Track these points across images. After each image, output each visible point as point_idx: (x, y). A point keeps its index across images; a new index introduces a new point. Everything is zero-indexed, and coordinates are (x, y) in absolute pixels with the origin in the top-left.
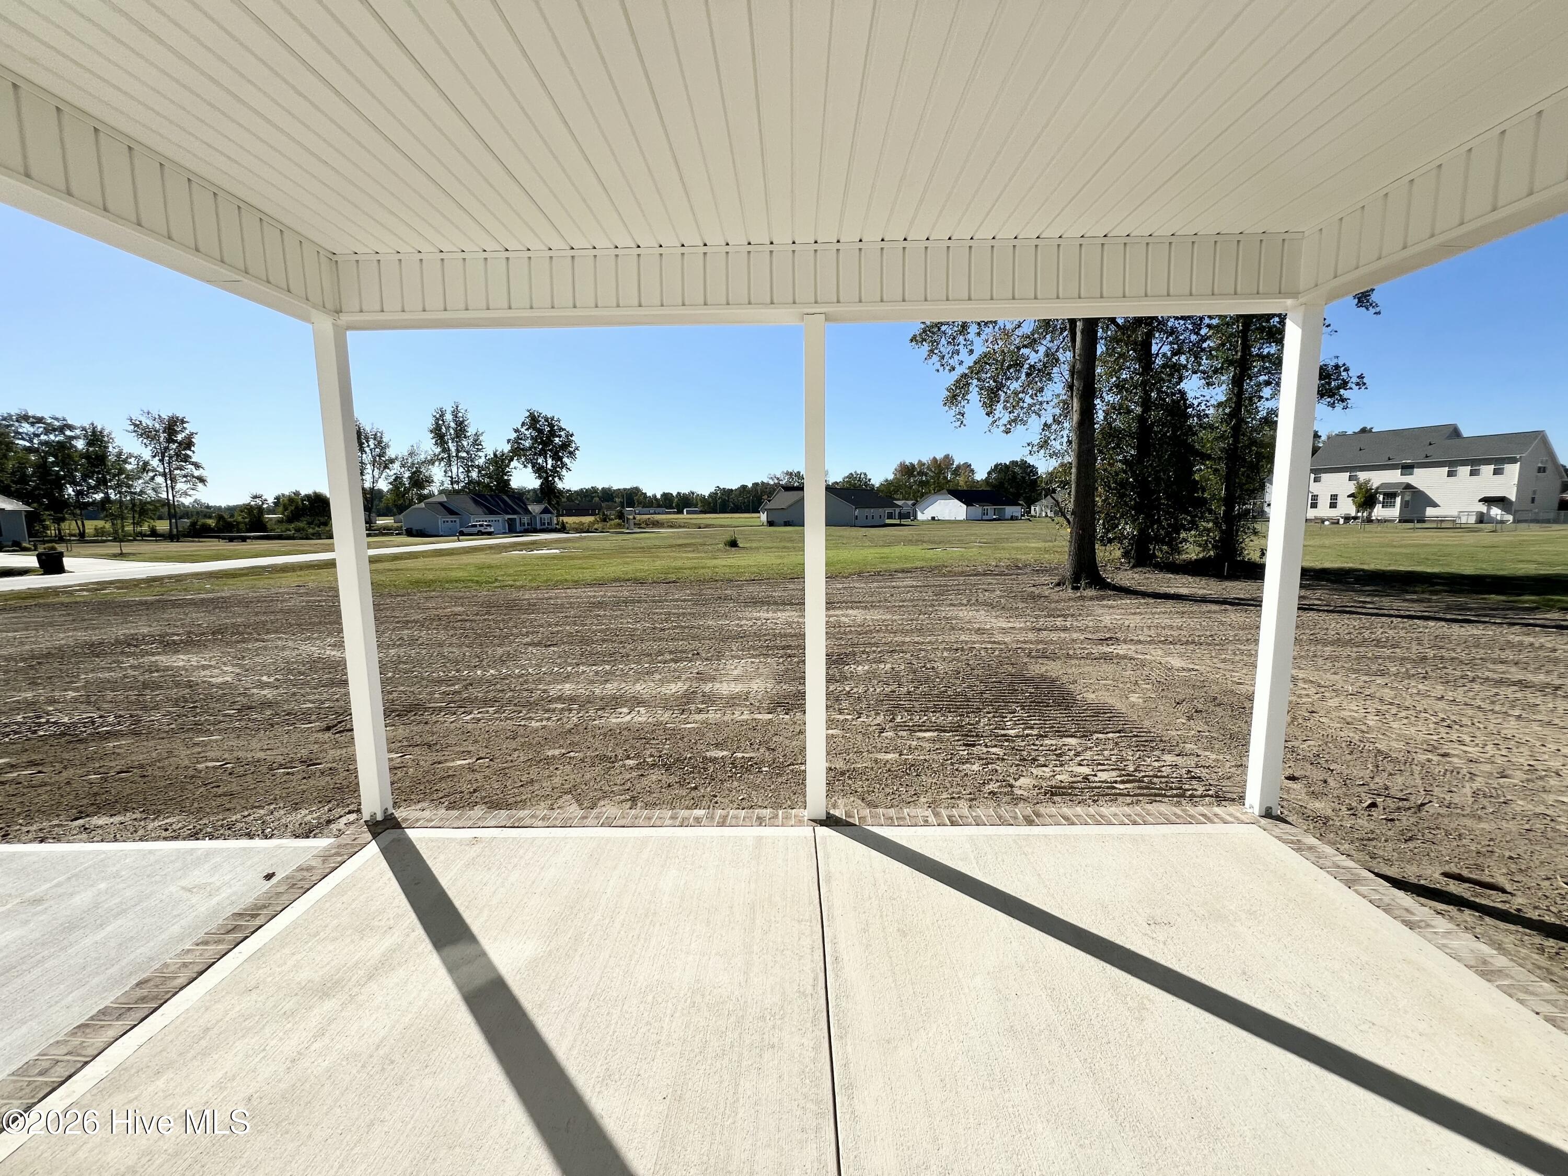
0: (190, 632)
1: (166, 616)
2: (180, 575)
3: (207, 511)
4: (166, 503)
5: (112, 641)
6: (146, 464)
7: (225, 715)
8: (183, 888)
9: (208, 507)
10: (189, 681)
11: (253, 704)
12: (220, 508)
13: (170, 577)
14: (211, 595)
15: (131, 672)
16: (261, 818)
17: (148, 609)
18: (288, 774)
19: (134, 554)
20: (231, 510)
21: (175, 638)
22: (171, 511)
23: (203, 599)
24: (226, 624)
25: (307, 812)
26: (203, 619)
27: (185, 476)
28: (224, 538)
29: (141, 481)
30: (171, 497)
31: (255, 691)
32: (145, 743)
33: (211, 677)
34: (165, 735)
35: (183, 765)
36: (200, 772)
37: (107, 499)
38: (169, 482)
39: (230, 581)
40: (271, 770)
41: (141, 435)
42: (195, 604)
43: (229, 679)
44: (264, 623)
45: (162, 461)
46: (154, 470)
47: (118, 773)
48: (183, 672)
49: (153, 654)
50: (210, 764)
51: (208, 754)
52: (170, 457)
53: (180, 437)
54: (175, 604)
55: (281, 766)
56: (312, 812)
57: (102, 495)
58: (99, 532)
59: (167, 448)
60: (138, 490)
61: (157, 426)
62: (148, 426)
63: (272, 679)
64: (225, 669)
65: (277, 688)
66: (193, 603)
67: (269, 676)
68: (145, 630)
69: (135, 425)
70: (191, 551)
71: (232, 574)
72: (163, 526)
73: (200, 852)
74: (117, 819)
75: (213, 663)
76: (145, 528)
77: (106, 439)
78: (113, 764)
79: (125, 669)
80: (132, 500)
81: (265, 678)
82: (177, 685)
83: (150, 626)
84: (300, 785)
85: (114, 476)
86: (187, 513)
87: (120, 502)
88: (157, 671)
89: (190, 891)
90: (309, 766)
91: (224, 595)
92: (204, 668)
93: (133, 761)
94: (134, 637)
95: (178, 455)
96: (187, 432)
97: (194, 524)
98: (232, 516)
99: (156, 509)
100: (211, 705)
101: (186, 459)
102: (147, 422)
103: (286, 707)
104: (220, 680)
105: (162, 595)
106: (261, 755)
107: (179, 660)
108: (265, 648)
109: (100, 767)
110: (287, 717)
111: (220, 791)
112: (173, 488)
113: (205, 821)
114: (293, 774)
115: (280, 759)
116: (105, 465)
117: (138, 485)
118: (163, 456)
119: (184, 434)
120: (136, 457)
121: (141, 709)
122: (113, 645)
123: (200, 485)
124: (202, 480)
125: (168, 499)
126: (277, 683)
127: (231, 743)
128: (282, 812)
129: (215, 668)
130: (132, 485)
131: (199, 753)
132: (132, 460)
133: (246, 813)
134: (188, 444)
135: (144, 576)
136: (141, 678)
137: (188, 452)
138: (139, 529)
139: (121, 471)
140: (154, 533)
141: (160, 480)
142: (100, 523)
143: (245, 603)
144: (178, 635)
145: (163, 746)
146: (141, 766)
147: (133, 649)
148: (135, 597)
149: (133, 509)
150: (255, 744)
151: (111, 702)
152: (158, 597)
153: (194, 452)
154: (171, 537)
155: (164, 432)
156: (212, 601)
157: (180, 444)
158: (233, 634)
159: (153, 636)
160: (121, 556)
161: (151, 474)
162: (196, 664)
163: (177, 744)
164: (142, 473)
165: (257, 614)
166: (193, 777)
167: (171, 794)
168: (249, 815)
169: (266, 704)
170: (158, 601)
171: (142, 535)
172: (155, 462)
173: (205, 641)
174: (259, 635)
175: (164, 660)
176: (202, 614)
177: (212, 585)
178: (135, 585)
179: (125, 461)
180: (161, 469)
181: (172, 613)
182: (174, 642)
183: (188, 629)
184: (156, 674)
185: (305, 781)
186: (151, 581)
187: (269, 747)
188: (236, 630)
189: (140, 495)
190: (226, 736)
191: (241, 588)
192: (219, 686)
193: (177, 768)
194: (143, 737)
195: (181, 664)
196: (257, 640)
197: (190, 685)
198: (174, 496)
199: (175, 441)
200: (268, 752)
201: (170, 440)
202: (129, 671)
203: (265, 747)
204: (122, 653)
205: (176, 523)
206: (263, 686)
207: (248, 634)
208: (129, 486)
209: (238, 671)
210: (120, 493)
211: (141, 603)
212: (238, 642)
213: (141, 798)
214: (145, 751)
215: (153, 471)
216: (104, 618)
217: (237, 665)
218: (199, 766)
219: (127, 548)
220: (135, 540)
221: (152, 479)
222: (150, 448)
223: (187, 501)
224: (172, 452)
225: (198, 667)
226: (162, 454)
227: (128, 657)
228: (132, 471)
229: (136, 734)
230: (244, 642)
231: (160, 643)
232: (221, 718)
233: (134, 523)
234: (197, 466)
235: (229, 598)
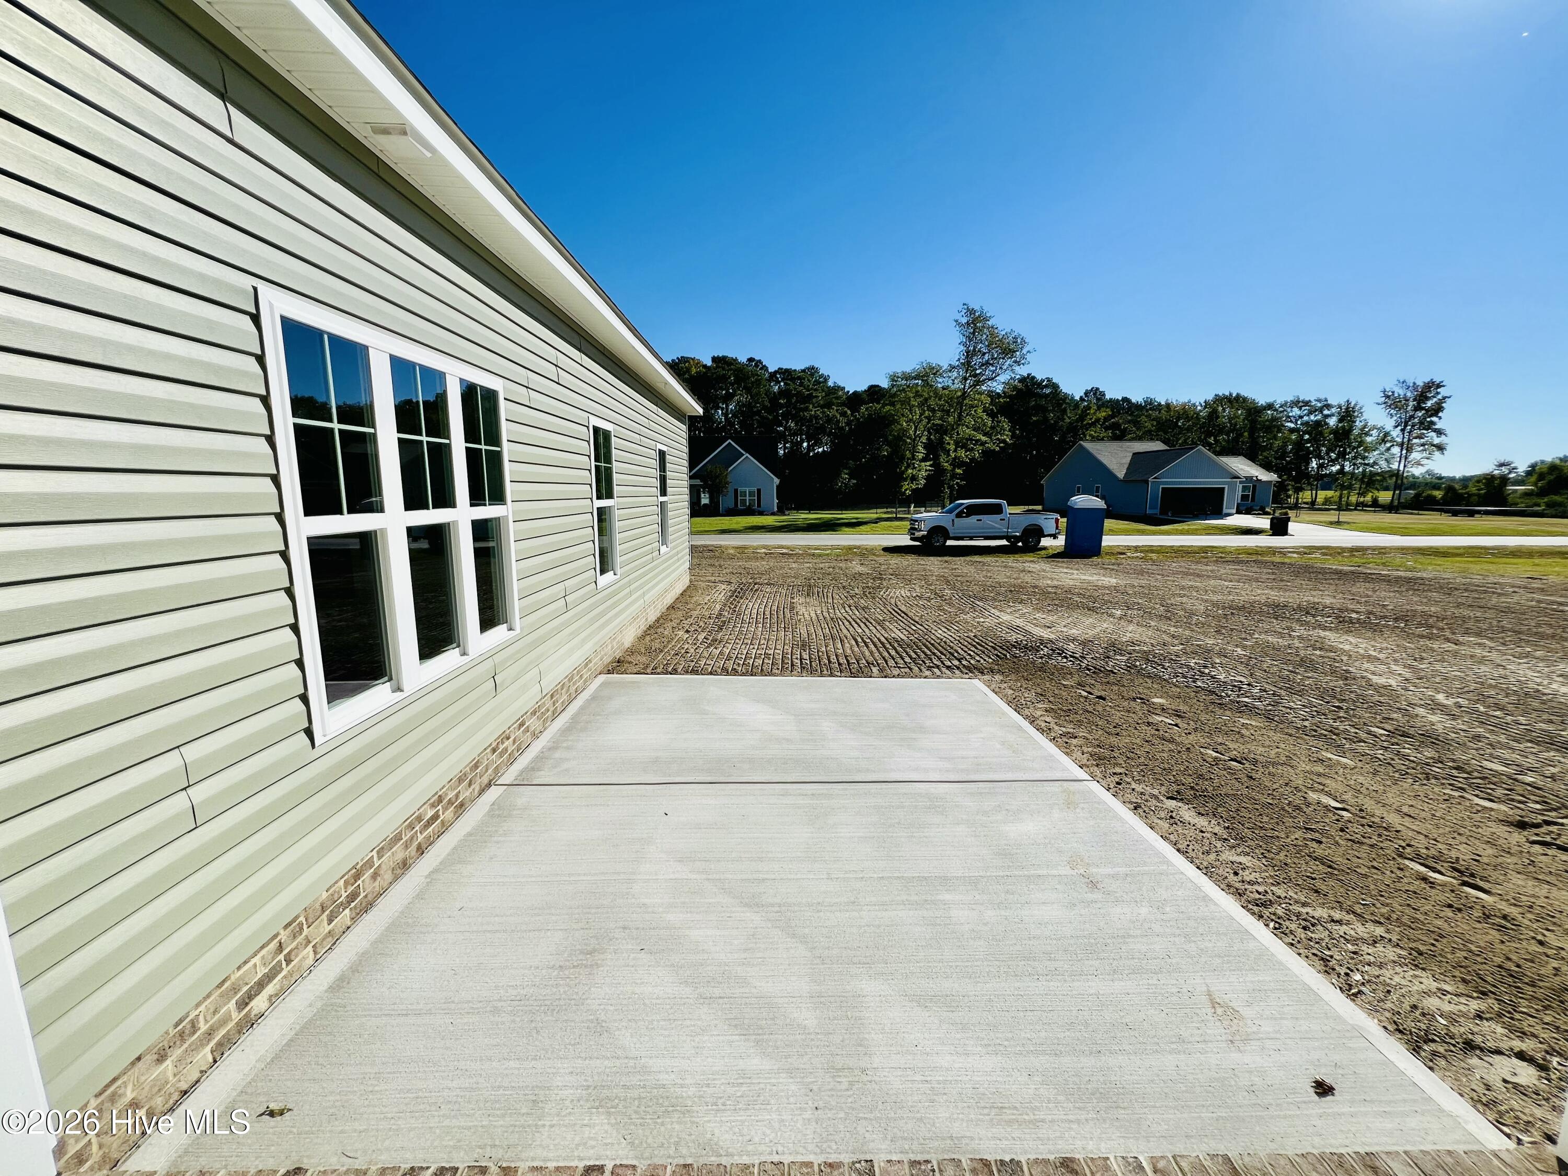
0: (1371, 613)
1: (1354, 590)
2: (1385, 548)
3: (1437, 482)
4: (1396, 474)
5: (1295, 606)
6: (1387, 434)
7: (1370, 732)
8: (1209, 994)
9: (1440, 478)
10: (1347, 671)
11: (1412, 731)
12: (1453, 479)
13: (1374, 549)
14: (1409, 574)
15: (1296, 643)
16: (1355, 941)
17: (1339, 579)
18: (1424, 879)
19: (1348, 523)
20: (1465, 480)
21: (1354, 615)
22: (1397, 480)
23: (1400, 577)
24: (1415, 611)
25: (1434, 985)
26: (1391, 599)
27: (1423, 445)
28: (1446, 512)
29: (1377, 452)
30: (1401, 468)
31: (1421, 711)
32: (1271, 733)
33: (1374, 673)
34: (1293, 731)
35: (1293, 784)
36: (1308, 805)
37: (1341, 471)
38: (1404, 452)
39: (1439, 561)
40: (1401, 856)
41: (1390, 406)
42: (1389, 581)
43: (1393, 683)
44: (1464, 619)
45: (1403, 430)
46: (1393, 440)
47: (1232, 760)
48: (1345, 658)
49: (1325, 629)
50: (1327, 800)
51: (1328, 782)
52: (1413, 426)
53: (1429, 404)
54: (1368, 578)
55: (1417, 857)
56: (1445, 992)
57: (1338, 467)
58: (1327, 501)
59: (1412, 417)
60: (1371, 461)
61: (1409, 394)
62: (1399, 395)
63: (1450, 702)
64: (1394, 667)
65: (1454, 717)
66: (1387, 580)
67: (1449, 695)
68: (1328, 601)
69: (1388, 397)
70: (1406, 524)
71: (1443, 553)
72: (1385, 497)
73: (1252, 945)
74: (1202, 822)
75: (1381, 656)
76: (1368, 498)
77: (1356, 414)
78: (1232, 745)
79: (1293, 638)
80: (1364, 471)
81: (1441, 697)
82: (1333, 672)
83: (1335, 597)
84: (1438, 917)
85: (1354, 448)
86: (1414, 484)
87: (1353, 474)
88: (1321, 649)
89: (1214, 1004)
90: (1465, 884)
91: (1425, 575)
92: (1370, 658)
93: (1250, 752)
94: (1314, 606)
95: (1421, 423)
96: (1440, 397)
97: (1417, 496)
98: (1465, 487)
99: (1384, 479)
100: (1359, 712)
101: (1430, 426)
102: (1400, 391)
103: (1458, 755)
104: (1382, 681)
105: (1359, 566)
106: (1394, 819)
107: (1346, 642)
108: (1455, 654)
109: (1221, 744)
110: (1455, 773)
111: (1320, 851)
112: (1406, 458)
113: (1280, 891)
114: (1432, 884)
115: (1420, 843)
116: (1348, 438)
117: (1372, 457)
118: (1406, 426)
119: (1435, 400)
120: (1378, 429)
121: (1287, 689)
122: (1294, 610)
123: (1437, 454)
124: (1440, 448)
125: (1398, 470)
126: (1456, 711)
127: (1361, 779)
128: (1391, 953)
129: (1382, 663)
130: (1367, 457)
131: (1319, 775)
132: (1374, 433)
133: (1337, 915)
134: (1437, 410)
135: (1350, 545)
136: (1302, 653)
137: (1434, 419)
138: (1362, 499)
139: (1361, 443)
140: (1375, 504)
141: (1396, 450)
142: (1330, 493)
143: (1448, 589)
144: (1357, 612)
145: (1286, 746)
146: (1255, 762)
147: (1310, 618)
148: (1333, 564)
149: (1362, 481)
150: (1392, 797)
151: (1265, 671)
152: (1353, 568)
153: (1440, 418)
154: (1390, 508)
155: (1414, 400)
156: (1408, 580)
157: (1427, 411)
158: (1420, 625)
159: (1332, 608)
160: (1338, 524)
161: (1388, 445)
162: (1362, 652)
163: (1301, 750)
164: (1380, 444)
165: (1459, 605)
166: (1298, 808)
167: (1265, 819)
168: (1339, 922)
169: (1430, 738)
170: (1353, 572)
171: (1364, 505)
172: (1396, 433)
173: (1384, 626)
174: (1454, 633)
175: (1332, 637)
176: (1392, 594)
177: (1415, 562)
178: (1339, 553)
179: (1367, 434)
180: (1399, 440)
181: (1360, 588)
182: (1351, 621)
183: (1370, 608)
184: (1318, 652)
185: (1449, 913)
186: (1354, 550)
187: (1412, 812)
188: (1426, 621)
189: (1372, 467)
190: (1360, 764)
191: (1447, 571)
192: (1378, 688)
193: (1287, 784)
194: (1274, 724)
195: (1347, 647)
196: (1448, 640)
197: (1346, 677)
198: (1405, 466)
199: (1423, 409)
200: (1407, 821)
201: (1417, 408)
202: (1296, 641)
203: (1405, 809)
204: (1298, 620)
205: (1400, 494)
206: (1435, 706)
207: (1439, 629)
208: (1364, 458)
209: (1408, 675)
210: (1354, 464)
211: (1337, 572)
212: (1422, 637)
213: (1234, 805)
214: (1267, 743)
215: (1391, 441)
216: (1298, 581)
217: (1410, 666)
218: (1313, 796)
219: (1345, 516)
220: (1355, 509)
221: (1388, 449)
222: (1395, 418)
223: (1417, 471)
224: (1416, 420)
225: (1363, 657)
226: (1403, 424)
227: (1302, 625)
228: (1371, 443)
229: (1270, 719)
230: (1430, 639)
231: (1337, 618)
232: (1363, 735)
233: (1359, 494)
234: (1439, 432)
235: (1430, 580)
